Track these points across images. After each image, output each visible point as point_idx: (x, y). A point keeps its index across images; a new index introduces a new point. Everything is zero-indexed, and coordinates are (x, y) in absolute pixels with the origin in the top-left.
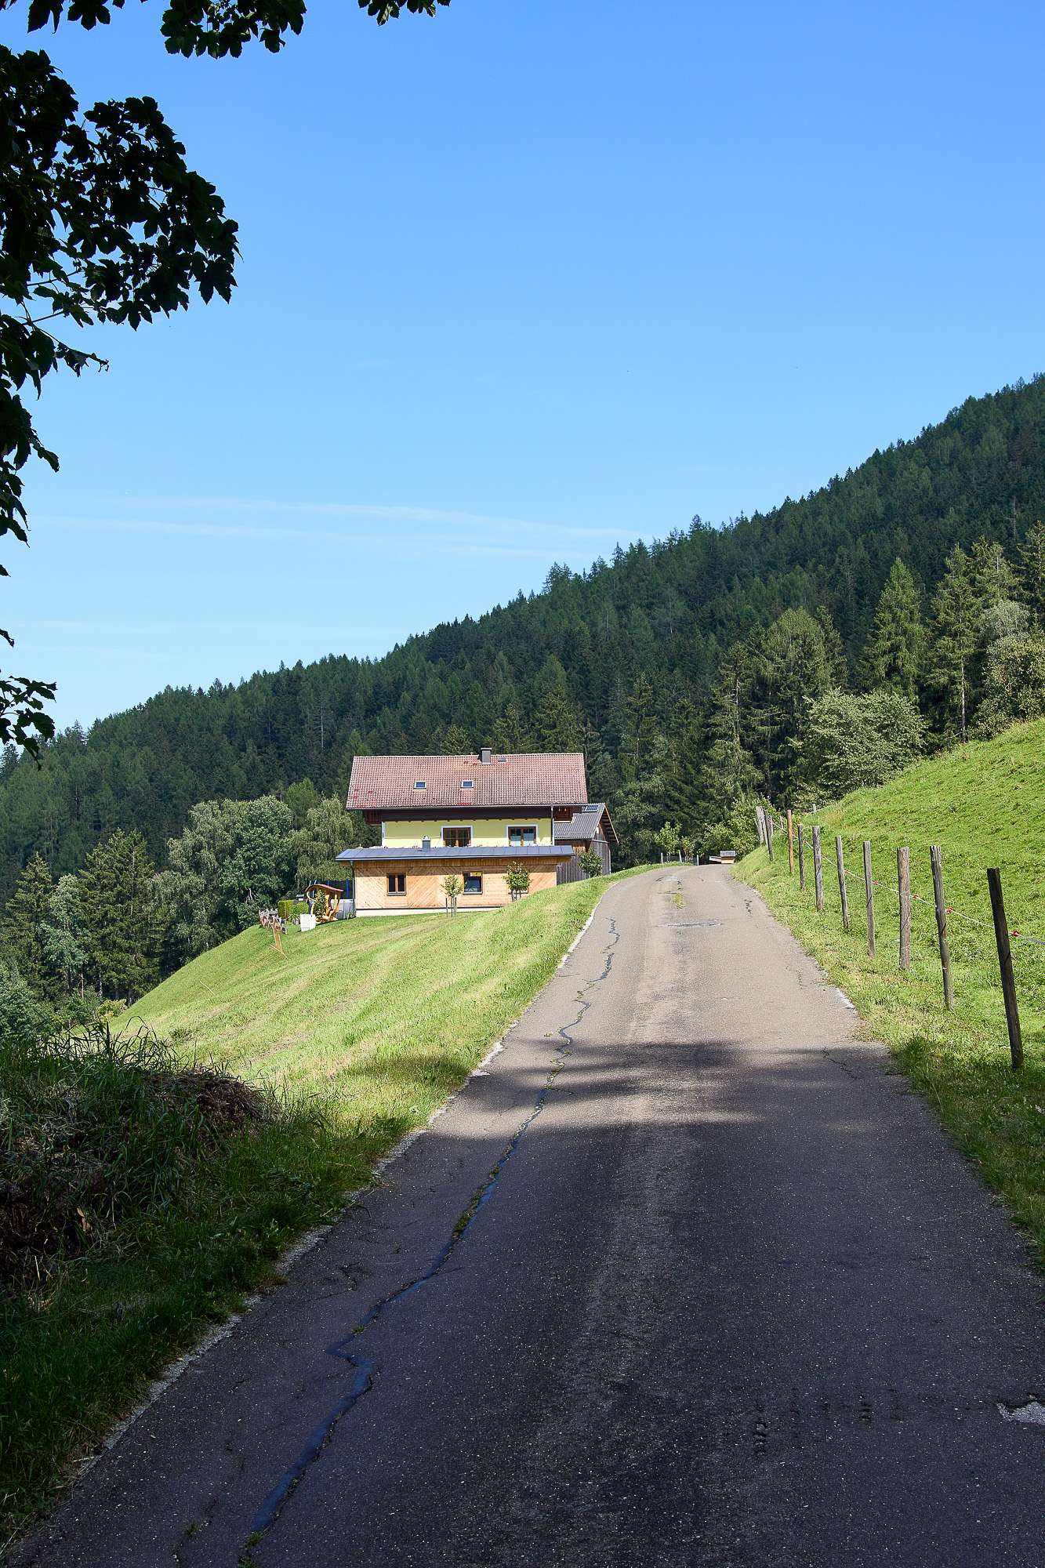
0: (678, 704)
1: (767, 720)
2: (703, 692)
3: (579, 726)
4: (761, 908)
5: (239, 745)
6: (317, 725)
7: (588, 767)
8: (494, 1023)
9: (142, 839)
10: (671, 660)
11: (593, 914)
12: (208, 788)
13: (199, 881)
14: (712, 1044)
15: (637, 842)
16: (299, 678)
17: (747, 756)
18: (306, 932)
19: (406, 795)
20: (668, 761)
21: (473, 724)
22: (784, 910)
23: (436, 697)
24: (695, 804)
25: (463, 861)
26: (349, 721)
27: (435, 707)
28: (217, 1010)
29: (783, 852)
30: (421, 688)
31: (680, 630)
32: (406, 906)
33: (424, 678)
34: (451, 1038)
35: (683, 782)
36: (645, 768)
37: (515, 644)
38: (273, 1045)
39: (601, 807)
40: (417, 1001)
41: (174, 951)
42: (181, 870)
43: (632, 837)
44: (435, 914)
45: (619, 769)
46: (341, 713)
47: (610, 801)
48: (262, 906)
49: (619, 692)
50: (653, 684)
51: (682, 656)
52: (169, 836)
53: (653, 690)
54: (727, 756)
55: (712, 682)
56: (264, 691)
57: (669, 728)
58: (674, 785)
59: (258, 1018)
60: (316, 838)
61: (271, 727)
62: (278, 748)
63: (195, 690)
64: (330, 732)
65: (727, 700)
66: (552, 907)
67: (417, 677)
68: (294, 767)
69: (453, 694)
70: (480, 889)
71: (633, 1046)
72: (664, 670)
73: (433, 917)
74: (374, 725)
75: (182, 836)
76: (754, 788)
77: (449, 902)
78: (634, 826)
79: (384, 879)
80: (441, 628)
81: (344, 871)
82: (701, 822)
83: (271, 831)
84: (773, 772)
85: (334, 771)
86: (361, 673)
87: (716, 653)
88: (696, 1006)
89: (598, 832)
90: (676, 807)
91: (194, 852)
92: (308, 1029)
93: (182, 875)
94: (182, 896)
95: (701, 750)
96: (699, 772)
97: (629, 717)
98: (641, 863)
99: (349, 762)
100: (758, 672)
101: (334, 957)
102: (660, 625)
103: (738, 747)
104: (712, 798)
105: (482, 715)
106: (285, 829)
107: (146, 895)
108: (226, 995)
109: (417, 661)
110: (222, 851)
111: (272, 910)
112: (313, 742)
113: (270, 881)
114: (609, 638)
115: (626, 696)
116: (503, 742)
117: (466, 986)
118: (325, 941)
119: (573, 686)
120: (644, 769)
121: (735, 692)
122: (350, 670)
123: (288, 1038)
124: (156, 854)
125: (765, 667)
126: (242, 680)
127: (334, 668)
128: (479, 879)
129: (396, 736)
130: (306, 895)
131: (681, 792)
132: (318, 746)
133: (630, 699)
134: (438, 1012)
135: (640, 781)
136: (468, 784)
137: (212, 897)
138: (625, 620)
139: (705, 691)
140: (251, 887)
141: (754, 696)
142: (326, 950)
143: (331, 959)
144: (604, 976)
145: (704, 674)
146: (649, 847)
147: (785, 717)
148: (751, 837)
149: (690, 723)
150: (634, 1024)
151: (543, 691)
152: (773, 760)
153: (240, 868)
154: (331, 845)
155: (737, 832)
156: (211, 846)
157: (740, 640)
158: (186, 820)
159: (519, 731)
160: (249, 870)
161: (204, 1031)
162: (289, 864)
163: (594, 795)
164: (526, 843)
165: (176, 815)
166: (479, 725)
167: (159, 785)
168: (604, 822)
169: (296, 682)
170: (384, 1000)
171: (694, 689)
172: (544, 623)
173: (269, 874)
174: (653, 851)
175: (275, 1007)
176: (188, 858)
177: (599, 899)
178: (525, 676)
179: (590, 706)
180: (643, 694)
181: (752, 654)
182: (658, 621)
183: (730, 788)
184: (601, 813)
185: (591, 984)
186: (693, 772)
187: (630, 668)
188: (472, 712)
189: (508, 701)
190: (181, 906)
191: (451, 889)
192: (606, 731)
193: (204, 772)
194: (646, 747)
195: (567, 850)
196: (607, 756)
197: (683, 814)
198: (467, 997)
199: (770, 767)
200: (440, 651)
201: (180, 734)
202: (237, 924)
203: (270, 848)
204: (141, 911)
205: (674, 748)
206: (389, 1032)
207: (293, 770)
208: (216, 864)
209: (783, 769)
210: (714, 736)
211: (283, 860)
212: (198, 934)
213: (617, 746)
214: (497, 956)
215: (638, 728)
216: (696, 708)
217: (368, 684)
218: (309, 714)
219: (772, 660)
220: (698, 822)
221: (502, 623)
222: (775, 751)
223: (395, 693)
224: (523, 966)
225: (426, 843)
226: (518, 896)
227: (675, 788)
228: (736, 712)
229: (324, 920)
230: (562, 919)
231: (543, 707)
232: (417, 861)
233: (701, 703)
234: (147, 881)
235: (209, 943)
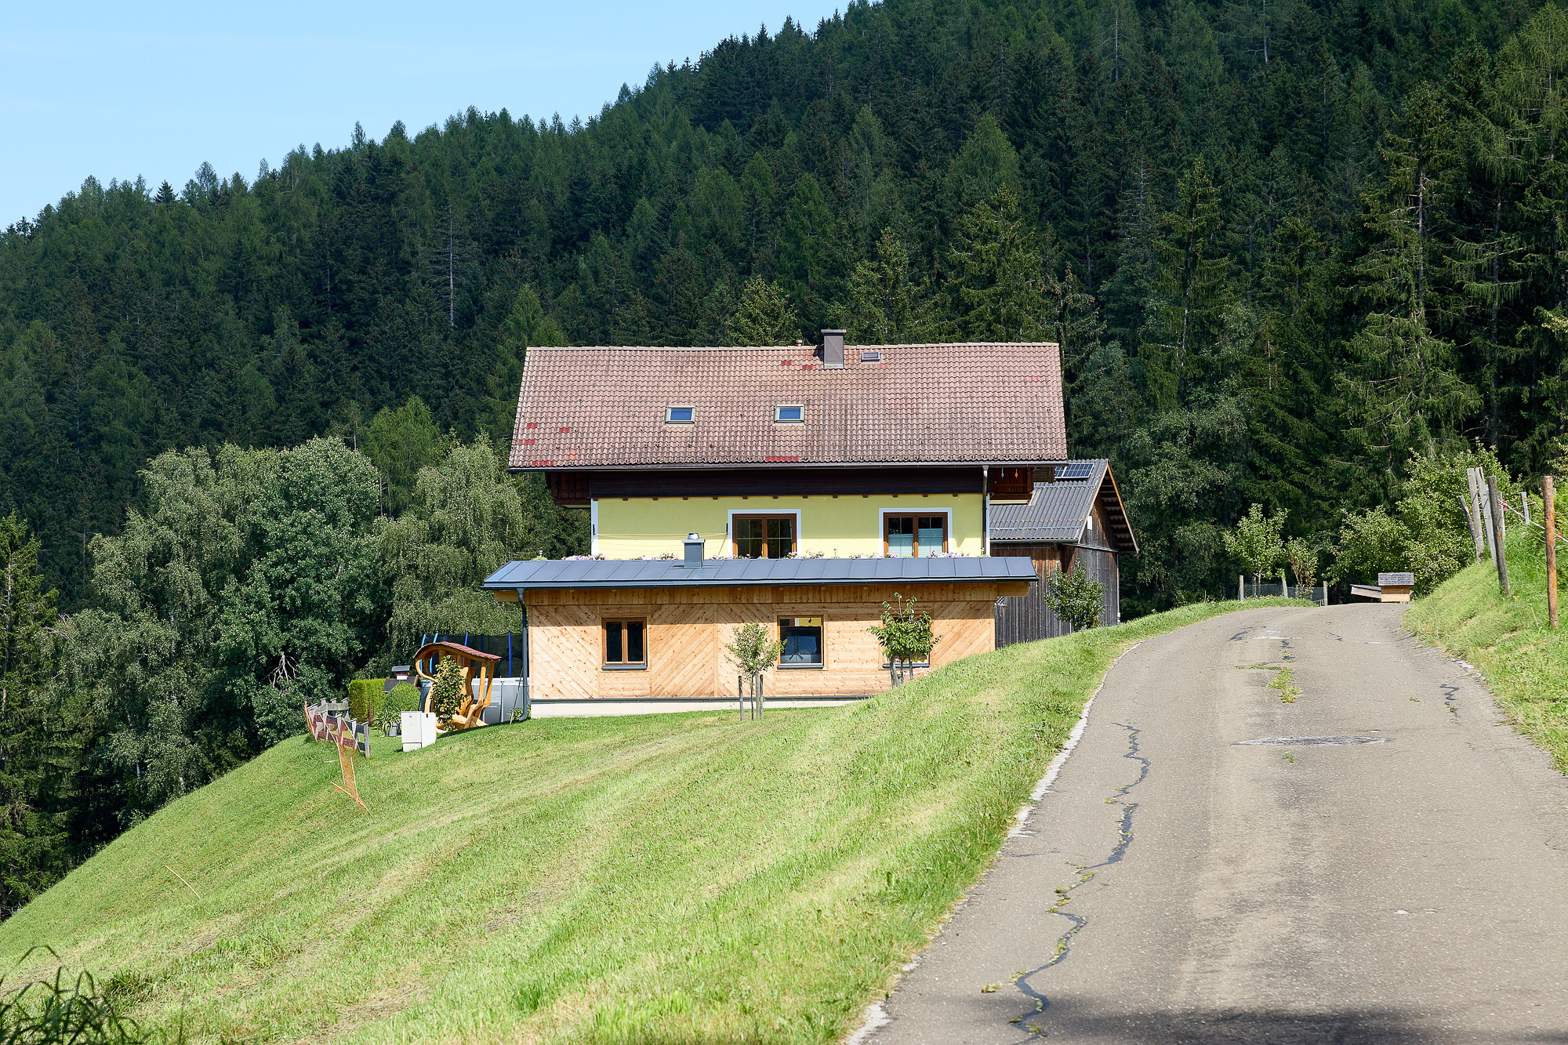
0: (1279, 230)
1: (1491, 268)
2: (1340, 202)
3: (1046, 282)
4: (1479, 704)
5: (258, 319)
6: (439, 273)
7: (1069, 376)
8: (866, 960)
9: (28, 536)
10: (1264, 125)
11: (1085, 713)
12: (185, 418)
13: (162, 633)
14: (1374, 1014)
15: (1180, 552)
16: (397, 163)
17: (1442, 352)
18: (413, 752)
19: (647, 438)
20: (1255, 364)
21: (801, 274)
22: (1537, 710)
23: (714, 211)
24: (1319, 463)
25: (778, 590)
26: (515, 266)
27: (714, 235)
28: (211, 929)
29: (1531, 576)
30: (680, 190)
31: (1287, 55)
32: (645, 692)
33: (688, 168)
34: (766, 994)
35: (1291, 411)
36: (1203, 379)
37: (899, 88)
38: (345, 1010)
39: (1099, 469)
40: (680, 910)
41: (102, 795)
42: (121, 608)
43: (1171, 540)
44: (712, 713)
45: (1139, 381)
46: (496, 247)
47: (1120, 454)
48: (309, 693)
49: (1143, 201)
50: (1222, 182)
51: (1291, 118)
52: (93, 528)
53: (1222, 195)
54: (1395, 352)
55: (1362, 176)
56: (314, 193)
57: (1258, 285)
58: (1269, 419)
59: (308, 949)
60: (436, 535)
61: (332, 279)
62: (349, 326)
63: (153, 191)
64: (469, 291)
65: (1395, 219)
66: (992, 698)
67: (670, 163)
68: (385, 371)
69: (756, 203)
70: (818, 655)
71: (1191, 1017)
72: (1248, 150)
73: (710, 720)
74: (571, 276)
75: (123, 528)
76: (1457, 427)
77: (746, 687)
78: (1175, 512)
79: (596, 634)
80: (728, 49)
81: (500, 613)
82: (1332, 506)
83: (333, 519)
84: (1505, 389)
85: (481, 381)
86: (539, 153)
87: (1372, 110)
88: (1335, 927)
89: (1090, 527)
90: (1273, 469)
91: (151, 566)
92: (426, 974)
93: (125, 619)
94: (121, 668)
95: (1334, 336)
96: (1327, 387)
97: (1165, 260)
98: (1190, 600)
99: (514, 361)
100: (1471, 153)
101: (479, 810)
102: (1239, 43)
103: (1421, 329)
104: (1359, 450)
105: (822, 254)
106: (364, 515)
107: (37, 666)
108: (230, 896)
109: (673, 126)
110: (218, 565)
111: (334, 702)
112: (430, 313)
113: (328, 635)
114: (1121, 75)
115: (1159, 211)
116: (871, 316)
117: (796, 874)
118: (460, 774)
119: (1033, 186)
120: (1198, 382)
121: (1416, 201)
122: (516, 147)
123: (381, 994)
124: (62, 571)
125: (1488, 141)
126: (264, 165)
127: (481, 141)
128: (816, 633)
129: (622, 302)
130: (413, 668)
131: (1286, 435)
132: (441, 325)
133: (1168, 217)
134: (735, 934)
135: (1190, 410)
136: (790, 413)
137: (192, 671)
138: (1157, 32)
139: (1345, 199)
140: (284, 648)
141: (1460, 210)
142: (461, 794)
143: (473, 814)
144: (1118, 855)
145: (1343, 159)
146: (1208, 562)
147: (1536, 260)
148: (1451, 541)
149: (1308, 274)
150: (1189, 966)
151: (965, 198)
152: (1504, 361)
153: (260, 605)
154: (472, 551)
155: (1416, 529)
156: (192, 554)
157: (1429, 77)
158: (134, 492)
159: (909, 291)
160: (282, 610)
161: (182, 979)
162: (373, 595)
163: (1081, 442)
164: (924, 551)
165: (110, 481)
166: (816, 276)
167: (69, 411)
168: (1106, 503)
169: (390, 172)
170: (604, 907)
171: (1318, 195)
172: (967, 39)
173: (328, 618)
174: (1219, 571)
175: (348, 924)
176: (137, 580)
177: (1098, 681)
178: (922, 163)
179: (1072, 233)
180: (1199, 206)
181: (1457, 111)
182: (1232, 35)
183: (1400, 426)
184: (1098, 483)
185: (1087, 874)
186: (1314, 388)
187: (1167, 145)
188: (798, 247)
189: (885, 221)
190: (121, 692)
191: (750, 655)
192: (1109, 292)
193: (175, 380)
194: (1205, 331)
195: (1021, 567)
196: (1115, 350)
197: (1289, 487)
198: (801, 900)
199: (1496, 377)
200: (724, 104)
201: (118, 292)
202: (251, 735)
203: (329, 560)
204: (25, 703)
205: (1271, 332)
206: (620, 978)
207: (383, 378)
208: (204, 595)
209: (1529, 381)
210: (1366, 304)
211: (360, 586)
212: (158, 756)
213: (1135, 326)
214: (864, 809)
215: (1185, 286)
216: (1321, 239)
217: (556, 179)
218: (420, 248)
219: (1506, 125)
220: (1325, 505)
221: (870, 40)
222: (1507, 340)
223: (620, 200)
224: (929, 830)
225: (694, 549)
226: (907, 673)
227: (1273, 424)
228: (1417, 250)
229: (456, 724)
230: (1014, 725)
231: (968, 236)
232: (672, 590)
233: (1335, 226)
234: (41, 634)
235: (186, 777)
